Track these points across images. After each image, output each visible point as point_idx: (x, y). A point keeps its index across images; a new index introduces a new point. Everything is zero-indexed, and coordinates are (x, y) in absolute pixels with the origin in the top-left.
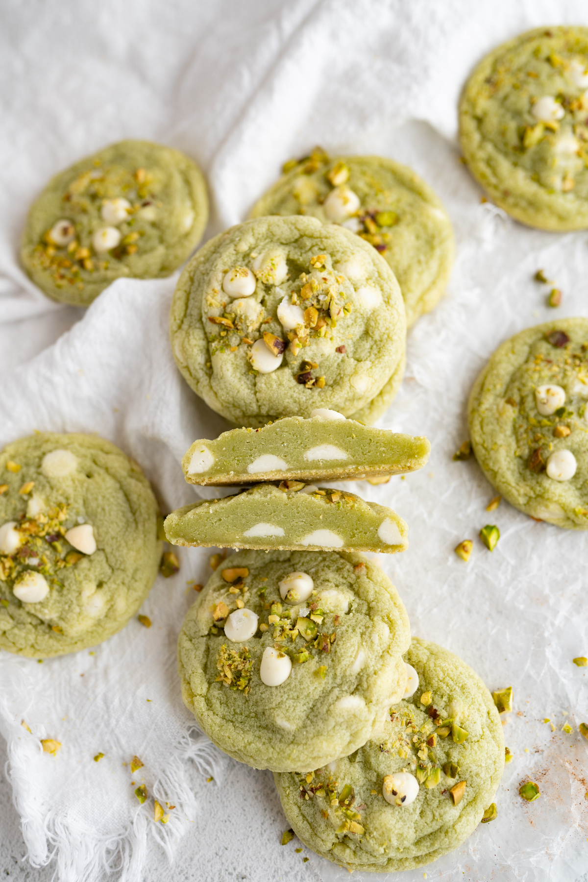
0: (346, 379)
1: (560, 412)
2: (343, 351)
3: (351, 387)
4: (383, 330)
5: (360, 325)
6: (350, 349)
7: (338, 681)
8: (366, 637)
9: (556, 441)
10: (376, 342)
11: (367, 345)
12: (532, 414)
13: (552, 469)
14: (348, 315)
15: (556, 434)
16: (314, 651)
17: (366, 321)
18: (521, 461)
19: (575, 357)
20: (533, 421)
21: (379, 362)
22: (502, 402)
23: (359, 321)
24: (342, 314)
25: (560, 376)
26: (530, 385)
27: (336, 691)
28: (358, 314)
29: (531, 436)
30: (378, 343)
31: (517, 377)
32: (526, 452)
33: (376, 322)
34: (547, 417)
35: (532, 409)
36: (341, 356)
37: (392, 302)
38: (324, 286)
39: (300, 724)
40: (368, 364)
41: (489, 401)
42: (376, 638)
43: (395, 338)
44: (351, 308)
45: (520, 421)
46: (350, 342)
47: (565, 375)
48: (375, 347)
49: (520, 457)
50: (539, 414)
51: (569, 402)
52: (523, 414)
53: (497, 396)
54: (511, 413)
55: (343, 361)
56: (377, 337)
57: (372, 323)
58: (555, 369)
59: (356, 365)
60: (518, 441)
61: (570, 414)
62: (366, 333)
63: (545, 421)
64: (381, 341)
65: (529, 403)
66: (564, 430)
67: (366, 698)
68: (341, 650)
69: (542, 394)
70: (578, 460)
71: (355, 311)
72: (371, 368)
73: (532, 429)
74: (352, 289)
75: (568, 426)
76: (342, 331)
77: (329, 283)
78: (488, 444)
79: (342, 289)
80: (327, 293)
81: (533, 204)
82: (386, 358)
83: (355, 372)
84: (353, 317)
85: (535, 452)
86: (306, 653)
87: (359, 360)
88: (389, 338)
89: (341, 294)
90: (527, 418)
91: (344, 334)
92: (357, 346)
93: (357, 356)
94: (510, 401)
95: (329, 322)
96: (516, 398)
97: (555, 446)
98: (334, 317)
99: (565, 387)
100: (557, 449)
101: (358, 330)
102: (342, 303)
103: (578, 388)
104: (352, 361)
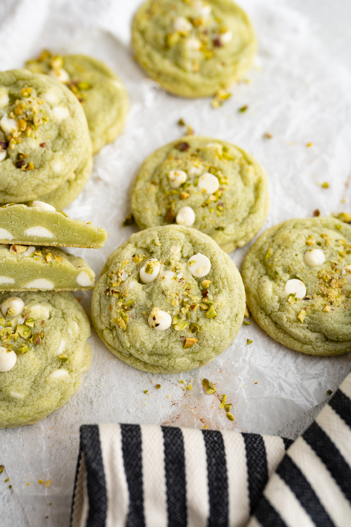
0: (47, 163)
1: (183, 185)
2: (44, 146)
3: (50, 168)
4: (70, 132)
5: (55, 130)
6: (49, 145)
7: (49, 361)
8: (64, 331)
9: (181, 202)
10: (66, 140)
11: (60, 142)
12: (167, 189)
13: (179, 218)
14: (46, 123)
15: (181, 198)
16: (31, 345)
17: (58, 127)
18: (161, 218)
19: (193, 155)
20: (167, 192)
21: (68, 152)
22: (148, 184)
23: (54, 127)
24: (41, 122)
25: (183, 166)
26: (165, 172)
27: (49, 368)
28: (53, 123)
29: (167, 202)
30: (67, 140)
31: (158, 170)
32: (164, 211)
33: (65, 127)
34: (176, 189)
35: (167, 186)
36: (43, 149)
37: (75, 116)
38: (29, 106)
39: (27, 393)
40: (61, 153)
41: (141, 184)
42: (70, 331)
43: (78, 137)
44: (48, 119)
46: (49, 141)
47: (186, 164)
48: (65, 143)
49: (161, 215)
50: (171, 188)
51: (189, 179)
52: (162, 190)
53: (146, 181)
54: (154, 189)
55: (45, 152)
56: (66, 136)
57: (62, 128)
58: (180, 162)
59: (53, 155)
60: (159, 206)
61: (189, 185)
62: (60, 135)
63: (175, 192)
64: (69, 139)
65: (165, 182)
66: (185, 195)
67: (68, 369)
68: (49, 342)
69: (172, 175)
70: (195, 213)
71: (51, 121)
72: (63, 155)
73: (167, 198)
74: (49, 108)
75: (188, 192)
76: (42, 133)
77: (33, 104)
78: (141, 209)
79: (41, 107)
80: (31, 110)
82: (73, 149)
83: (52, 158)
84: (50, 124)
85: (169, 210)
86: (26, 347)
87: (55, 151)
88: (74, 137)
89: (41, 111)
90: (164, 191)
91: (44, 135)
92: (54, 143)
93: (54, 149)
94: (153, 183)
95: (33, 127)
96: (157, 180)
97: (181, 205)
98: (36, 124)
99: (186, 171)
100: (182, 207)
101: (54, 133)
102: (42, 116)
103: (193, 171)
104: (50, 152)
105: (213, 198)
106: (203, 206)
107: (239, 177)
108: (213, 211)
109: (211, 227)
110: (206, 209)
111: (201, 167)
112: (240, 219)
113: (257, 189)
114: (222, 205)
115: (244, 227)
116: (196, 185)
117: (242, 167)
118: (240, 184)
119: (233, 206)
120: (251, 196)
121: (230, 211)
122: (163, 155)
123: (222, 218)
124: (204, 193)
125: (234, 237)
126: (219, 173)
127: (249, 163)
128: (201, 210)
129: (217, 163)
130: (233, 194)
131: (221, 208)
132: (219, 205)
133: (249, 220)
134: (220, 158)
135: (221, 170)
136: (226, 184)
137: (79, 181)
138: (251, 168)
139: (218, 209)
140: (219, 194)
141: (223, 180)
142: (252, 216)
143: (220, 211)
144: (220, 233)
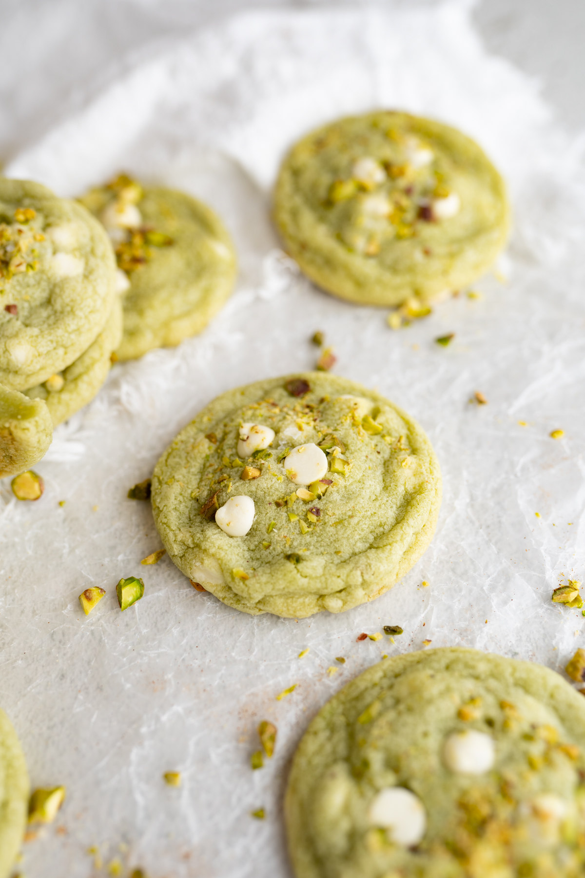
1: (256, 454)
2: (13, 310)
3: (6, 349)
4: (67, 300)
5: (44, 290)
6: (23, 312)
9: (239, 484)
10: (55, 312)
11: (44, 313)
12: (228, 453)
13: (221, 514)
14: (31, 272)
15: (243, 476)
17: (51, 286)
18: (196, 505)
19: (307, 407)
20: (226, 461)
21: (50, 334)
22: (201, 437)
23: (44, 284)
24: (23, 268)
25: (276, 420)
26: (239, 420)
28: (45, 277)
29: (216, 477)
30: (58, 314)
31: (231, 415)
32: (204, 494)
33: (62, 290)
34: (243, 458)
35: (231, 448)
36: (8, 316)
37: (92, 277)
38: (16, 237)
40: (35, 331)
43: (79, 313)
44: (37, 267)
45: (212, 461)
46: (26, 305)
48: (53, 317)
49: (196, 499)
50: (236, 454)
51: (274, 446)
52: (219, 453)
53: (200, 431)
54: (205, 448)
55: (9, 321)
56: (58, 306)
57: (57, 290)
58: (276, 412)
59: (20, 329)
60: (201, 480)
61: (268, 456)
62: (48, 302)
63: (239, 462)
64: (62, 312)
65: (230, 440)
66: (252, 471)
69: (245, 430)
70: (258, 512)
71: (42, 272)
72: (37, 336)
73: (222, 470)
74: (50, 251)
75: (260, 468)
76: (18, 288)
77: (23, 235)
78: (165, 478)
79: (37, 246)
80: (16, 244)
81: (329, 263)
82: (60, 332)
83: (16, 335)
84: (37, 278)
85: (212, 495)
87: (27, 325)
88: (72, 311)
89: (33, 251)
90: (220, 457)
91: (19, 292)
92: (32, 311)
93: (28, 322)
94: (210, 437)
95: (5, 272)
96: (219, 434)
97: (236, 489)
98: (12, 268)
99: (277, 432)
101: (39, 295)
102: (29, 260)
103: (290, 432)
104: (18, 324)
105: (303, 493)
106: (278, 505)
107: (380, 471)
108: (294, 519)
109: (279, 549)
110: (283, 512)
111: (309, 429)
112: (346, 551)
113: (408, 503)
114: (318, 512)
115: (344, 572)
116: (282, 459)
117: (395, 452)
118: (374, 484)
119: (340, 522)
120: (389, 514)
121: (331, 530)
122: (260, 393)
123: (308, 538)
124: (290, 479)
125: (317, 585)
126: (337, 451)
127: (414, 451)
128: (272, 510)
129: (345, 430)
130: (349, 496)
131: (312, 518)
132: (311, 510)
133: (363, 560)
134: (354, 425)
135: (345, 446)
136: (342, 474)
137: (65, 396)
138: (410, 461)
139: (306, 520)
140: (320, 490)
141: (338, 466)
142: (372, 553)
143: (310, 524)
144: (290, 566)
